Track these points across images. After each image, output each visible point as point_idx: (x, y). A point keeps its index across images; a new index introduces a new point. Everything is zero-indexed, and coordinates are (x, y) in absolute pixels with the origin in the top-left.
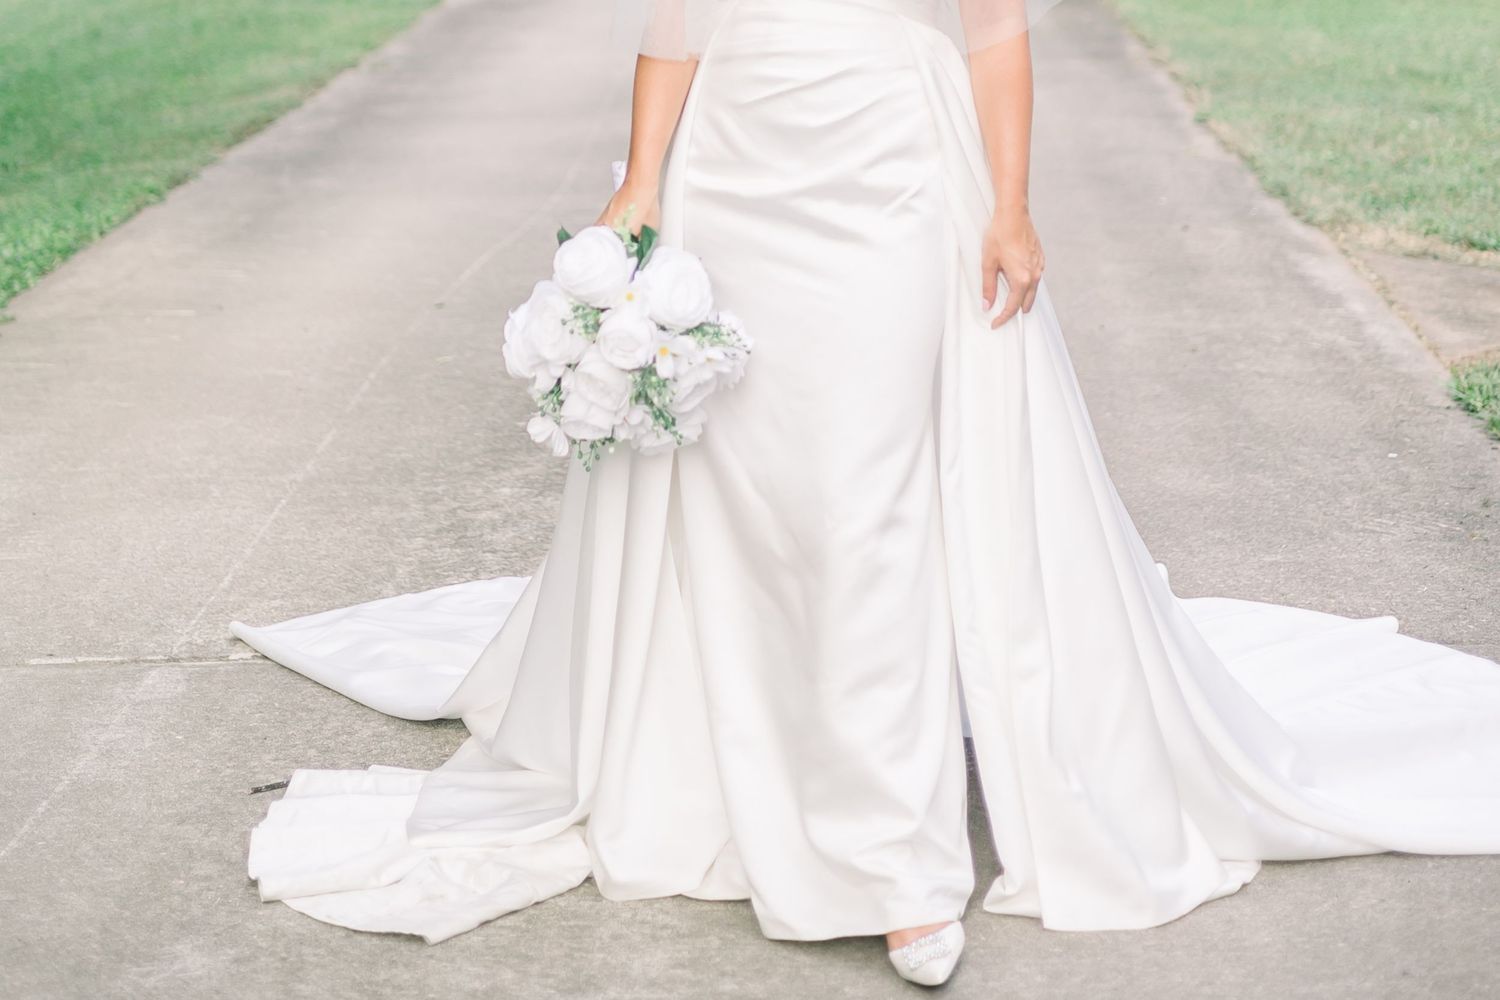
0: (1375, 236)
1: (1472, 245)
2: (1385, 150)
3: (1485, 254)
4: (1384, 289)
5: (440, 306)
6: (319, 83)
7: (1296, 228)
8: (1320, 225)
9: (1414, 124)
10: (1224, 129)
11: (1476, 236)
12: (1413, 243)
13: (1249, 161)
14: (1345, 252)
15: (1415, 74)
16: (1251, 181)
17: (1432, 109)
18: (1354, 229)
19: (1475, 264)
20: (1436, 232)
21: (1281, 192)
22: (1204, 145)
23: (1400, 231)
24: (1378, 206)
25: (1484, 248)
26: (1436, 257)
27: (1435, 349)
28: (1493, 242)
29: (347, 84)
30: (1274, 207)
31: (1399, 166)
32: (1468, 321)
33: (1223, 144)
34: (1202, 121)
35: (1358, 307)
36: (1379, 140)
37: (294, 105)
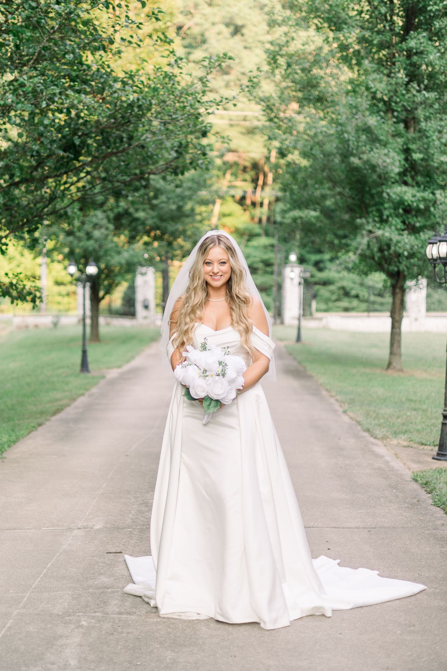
0: (395, 442)
1: (422, 444)
2: (399, 420)
3: (426, 447)
4: (396, 455)
5: (127, 455)
6: (74, 399)
7: (372, 440)
8: (379, 439)
9: (409, 414)
10: (351, 414)
11: (424, 442)
12: (405, 443)
13: (359, 423)
14: (385, 446)
15: (410, 400)
16: (359, 428)
17: (415, 410)
18: (388, 440)
19: (423, 449)
20: (412, 441)
21: (368, 430)
22: (346, 419)
23: (402, 440)
24: (396, 434)
25: (426, 445)
26: (412, 447)
27: (409, 469)
28: (429, 443)
29: (82, 401)
30: (366, 434)
31: (403, 424)
32: (419, 462)
33: (351, 418)
34: (345, 412)
35: (388, 458)
36: (398, 417)
37: (68, 405)
